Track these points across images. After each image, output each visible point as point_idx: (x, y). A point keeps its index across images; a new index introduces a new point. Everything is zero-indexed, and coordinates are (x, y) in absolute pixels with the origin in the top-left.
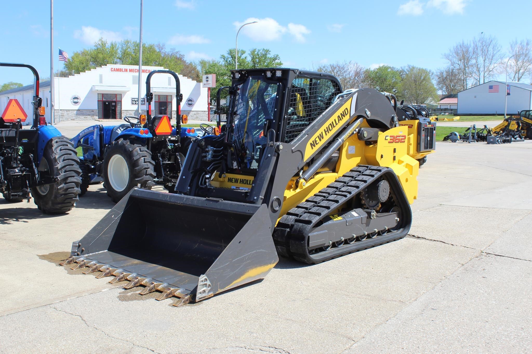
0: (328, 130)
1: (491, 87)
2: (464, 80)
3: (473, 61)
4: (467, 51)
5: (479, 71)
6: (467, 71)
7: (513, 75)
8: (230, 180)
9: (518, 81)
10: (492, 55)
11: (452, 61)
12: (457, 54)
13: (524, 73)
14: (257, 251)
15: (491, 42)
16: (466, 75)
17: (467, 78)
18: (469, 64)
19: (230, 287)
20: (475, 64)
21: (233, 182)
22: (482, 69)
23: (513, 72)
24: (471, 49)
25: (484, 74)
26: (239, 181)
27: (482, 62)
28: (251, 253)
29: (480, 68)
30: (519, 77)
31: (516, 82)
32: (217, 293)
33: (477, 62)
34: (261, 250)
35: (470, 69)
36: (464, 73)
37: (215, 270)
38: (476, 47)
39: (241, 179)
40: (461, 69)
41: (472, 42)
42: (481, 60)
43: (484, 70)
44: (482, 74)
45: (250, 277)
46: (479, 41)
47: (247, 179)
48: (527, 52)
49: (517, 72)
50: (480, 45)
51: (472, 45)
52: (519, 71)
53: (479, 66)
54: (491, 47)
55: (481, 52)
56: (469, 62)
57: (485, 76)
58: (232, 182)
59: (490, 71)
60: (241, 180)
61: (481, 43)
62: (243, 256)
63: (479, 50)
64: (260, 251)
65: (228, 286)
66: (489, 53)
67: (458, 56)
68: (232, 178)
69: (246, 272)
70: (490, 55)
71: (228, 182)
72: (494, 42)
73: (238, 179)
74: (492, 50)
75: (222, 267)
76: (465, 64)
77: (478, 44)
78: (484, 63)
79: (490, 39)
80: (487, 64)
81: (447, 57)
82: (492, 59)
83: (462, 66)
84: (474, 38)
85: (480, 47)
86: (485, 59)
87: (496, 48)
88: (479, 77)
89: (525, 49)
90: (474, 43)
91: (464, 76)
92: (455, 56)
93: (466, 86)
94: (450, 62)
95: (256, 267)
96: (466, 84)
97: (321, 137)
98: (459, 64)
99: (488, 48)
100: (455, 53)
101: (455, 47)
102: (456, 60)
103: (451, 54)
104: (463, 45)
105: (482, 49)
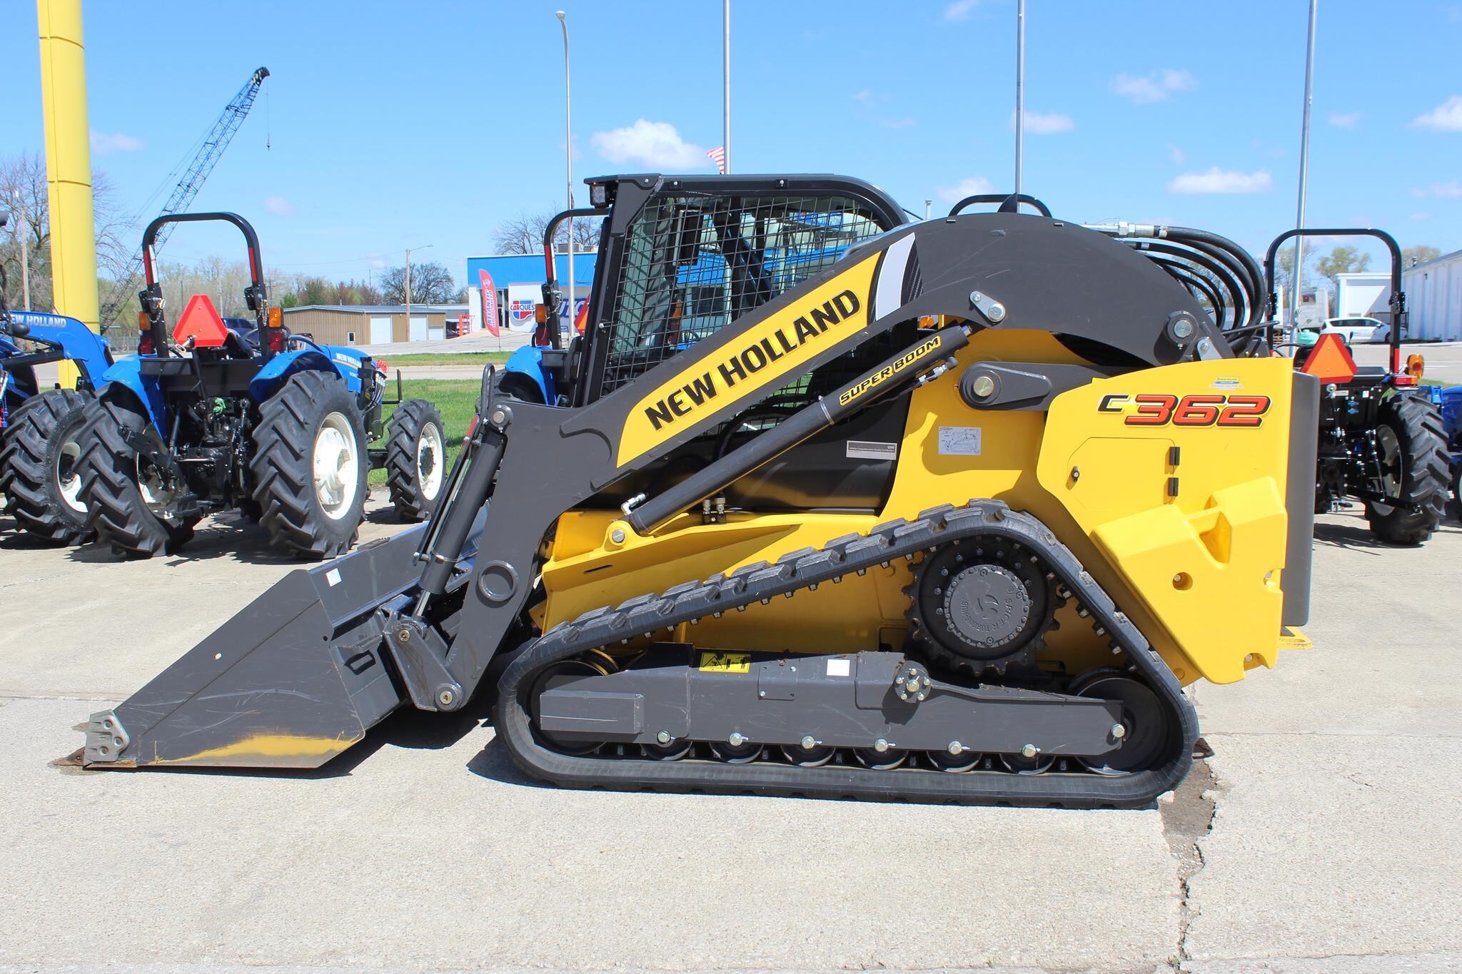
0: (741, 367)
14: (280, 691)
19: (191, 761)
28: (257, 691)
32: (150, 764)
34: (294, 692)
37: (142, 708)
45: (260, 756)
62: (232, 694)
64: (290, 693)
65: (185, 757)
69: (244, 738)
75: (162, 704)
95: (279, 733)
97: (702, 390)
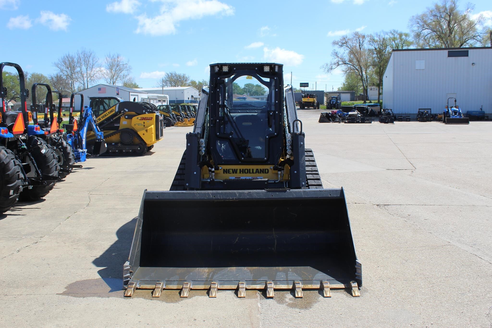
1: (100, 89)
2: (71, 84)
3: (78, 69)
4: (73, 61)
5: (83, 77)
6: (74, 77)
7: (109, 80)
8: (226, 171)
9: (113, 84)
10: (92, 64)
11: (61, 69)
12: (65, 63)
13: (117, 79)
15: (91, 55)
16: (73, 80)
17: (75, 82)
18: (75, 71)
20: (79, 71)
21: (231, 173)
22: (85, 75)
23: (109, 78)
24: (75, 60)
25: (87, 79)
26: (238, 171)
27: (85, 69)
29: (84, 74)
30: (114, 82)
31: (112, 85)
33: (81, 70)
35: (76, 75)
36: (71, 78)
38: (79, 58)
39: (240, 170)
40: (68, 75)
41: (76, 54)
42: (84, 68)
43: (87, 76)
44: (86, 79)
46: (82, 53)
47: (248, 168)
48: (118, 63)
49: (112, 77)
50: (83, 56)
51: (77, 56)
52: (113, 77)
53: (83, 73)
54: (91, 58)
55: (84, 62)
56: (74, 70)
57: (88, 80)
58: (229, 173)
59: (92, 77)
60: (242, 170)
61: (83, 55)
63: (82, 60)
66: (90, 63)
67: (65, 65)
68: (229, 170)
70: (90, 65)
71: (224, 173)
72: (93, 55)
73: (237, 169)
74: (92, 61)
76: (72, 71)
77: (81, 56)
78: (87, 71)
79: (89, 52)
80: (89, 72)
81: (57, 65)
82: (92, 68)
83: (69, 73)
84: (78, 51)
85: (83, 58)
86: (87, 68)
87: (95, 59)
88: (84, 82)
89: (116, 61)
90: (78, 55)
91: (72, 80)
92: (64, 64)
93: (74, 89)
94: (60, 69)
96: (74, 87)
98: (66, 71)
99: (88, 59)
100: (63, 62)
101: (63, 58)
102: (64, 68)
103: (60, 63)
104: (69, 56)
105: (84, 60)
